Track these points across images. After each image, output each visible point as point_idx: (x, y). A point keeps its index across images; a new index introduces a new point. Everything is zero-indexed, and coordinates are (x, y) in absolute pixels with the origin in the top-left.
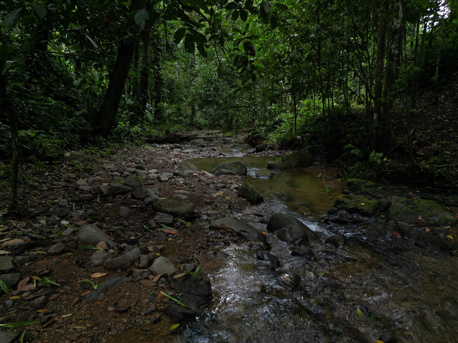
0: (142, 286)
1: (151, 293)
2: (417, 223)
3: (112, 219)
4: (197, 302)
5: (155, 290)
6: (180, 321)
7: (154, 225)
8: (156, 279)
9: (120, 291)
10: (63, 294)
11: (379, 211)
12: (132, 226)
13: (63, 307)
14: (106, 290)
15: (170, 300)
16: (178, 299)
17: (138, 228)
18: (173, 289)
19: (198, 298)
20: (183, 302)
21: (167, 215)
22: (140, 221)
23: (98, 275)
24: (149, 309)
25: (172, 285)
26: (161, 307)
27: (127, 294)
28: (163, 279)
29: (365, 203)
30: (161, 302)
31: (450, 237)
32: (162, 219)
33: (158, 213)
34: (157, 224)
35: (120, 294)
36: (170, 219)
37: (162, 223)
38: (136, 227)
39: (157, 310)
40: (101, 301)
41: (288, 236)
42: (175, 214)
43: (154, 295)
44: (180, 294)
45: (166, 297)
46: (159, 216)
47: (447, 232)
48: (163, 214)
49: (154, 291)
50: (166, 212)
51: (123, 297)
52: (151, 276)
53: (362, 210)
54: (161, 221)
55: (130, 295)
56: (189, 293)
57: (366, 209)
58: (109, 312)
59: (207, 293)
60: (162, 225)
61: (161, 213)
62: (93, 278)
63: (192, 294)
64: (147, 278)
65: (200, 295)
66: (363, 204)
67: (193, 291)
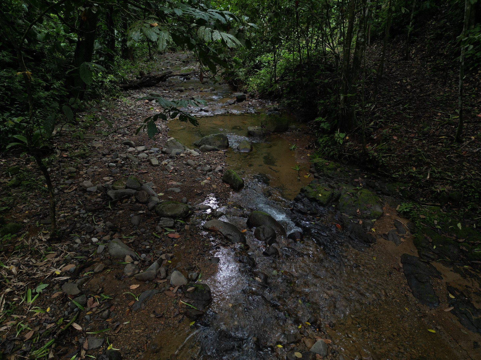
0: (167, 297)
1: (174, 302)
2: (355, 215)
3: (127, 228)
4: (203, 305)
5: (177, 299)
6: (195, 320)
7: (160, 231)
8: (175, 290)
9: (154, 302)
10: (117, 305)
11: (331, 201)
12: (144, 235)
13: (121, 315)
14: (145, 301)
15: (187, 306)
16: (191, 305)
17: (149, 235)
18: (188, 298)
19: (204, 302)
20: (194, 306)
21: (168, 219)
22: (149, 228)
23: (134, 287)
24: (176, 314)
25: (187, 295)
26: (182, 311)
27: (159, 303)
28: (180, 290)
29: (322, 194)
30: (182, 308)
31: (373, 230)
32: (165, 223)
33: (161, 219)
34: (162, 228)
35: (154, 304)
36: (171, 223)
37: (166, 227)
38: (148, 234)
39: (180, 313)
40: (144, 309)
41: (262, 235)
42: (174, 217)
43: (177, 304)
44: (192, 301)
45: (184, 304)
46: (163, 221)
47: (372, 225)
48: (166, 218)
49: (175, 300)
50: (168, 216)
51: (157, 306)
52: (171, 288)
53: (318, 200)
54: (165, 226)
55: (161, 305)
56: (198, 299)
57: (322, 200)
58: (152, 318)
59: (209, 298)
60: (167, 229)
61: (164, 218)
62: (131, 289)
63: (200, 300)
64: (169, 290)
65: (205, 300)
66: (320, 195)
67: (200, 298)
